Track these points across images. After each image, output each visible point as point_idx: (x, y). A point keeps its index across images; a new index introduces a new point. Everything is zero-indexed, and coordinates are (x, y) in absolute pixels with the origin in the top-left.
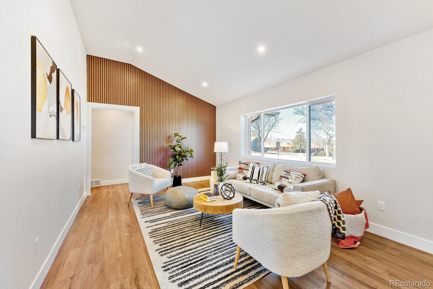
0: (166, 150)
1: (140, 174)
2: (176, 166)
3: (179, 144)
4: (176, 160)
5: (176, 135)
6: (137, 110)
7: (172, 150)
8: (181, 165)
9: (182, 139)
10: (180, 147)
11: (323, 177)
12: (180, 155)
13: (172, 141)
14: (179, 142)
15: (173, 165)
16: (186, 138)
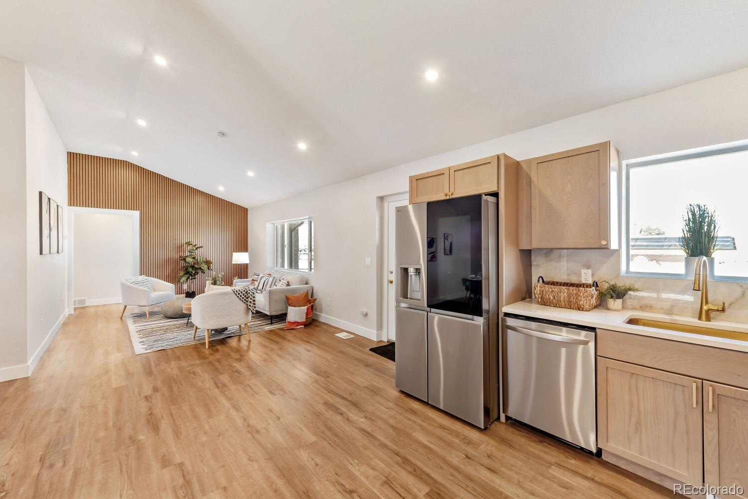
0: (176, 262)
1: (136, 286)
2: (189, 280)
3: (192, 254)
4: (188, 273)
5: (188, 244)
6: (136, 214)
7: (183, 262)
8: (195, 278)
9: (197, 249)
10: (194, 258)
11: (306, 284)
12: (192, 267)
13: (184, 251)
14: (192, 252)
15: (184, 279)
16: (201, 247)
